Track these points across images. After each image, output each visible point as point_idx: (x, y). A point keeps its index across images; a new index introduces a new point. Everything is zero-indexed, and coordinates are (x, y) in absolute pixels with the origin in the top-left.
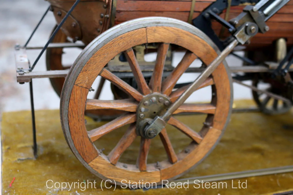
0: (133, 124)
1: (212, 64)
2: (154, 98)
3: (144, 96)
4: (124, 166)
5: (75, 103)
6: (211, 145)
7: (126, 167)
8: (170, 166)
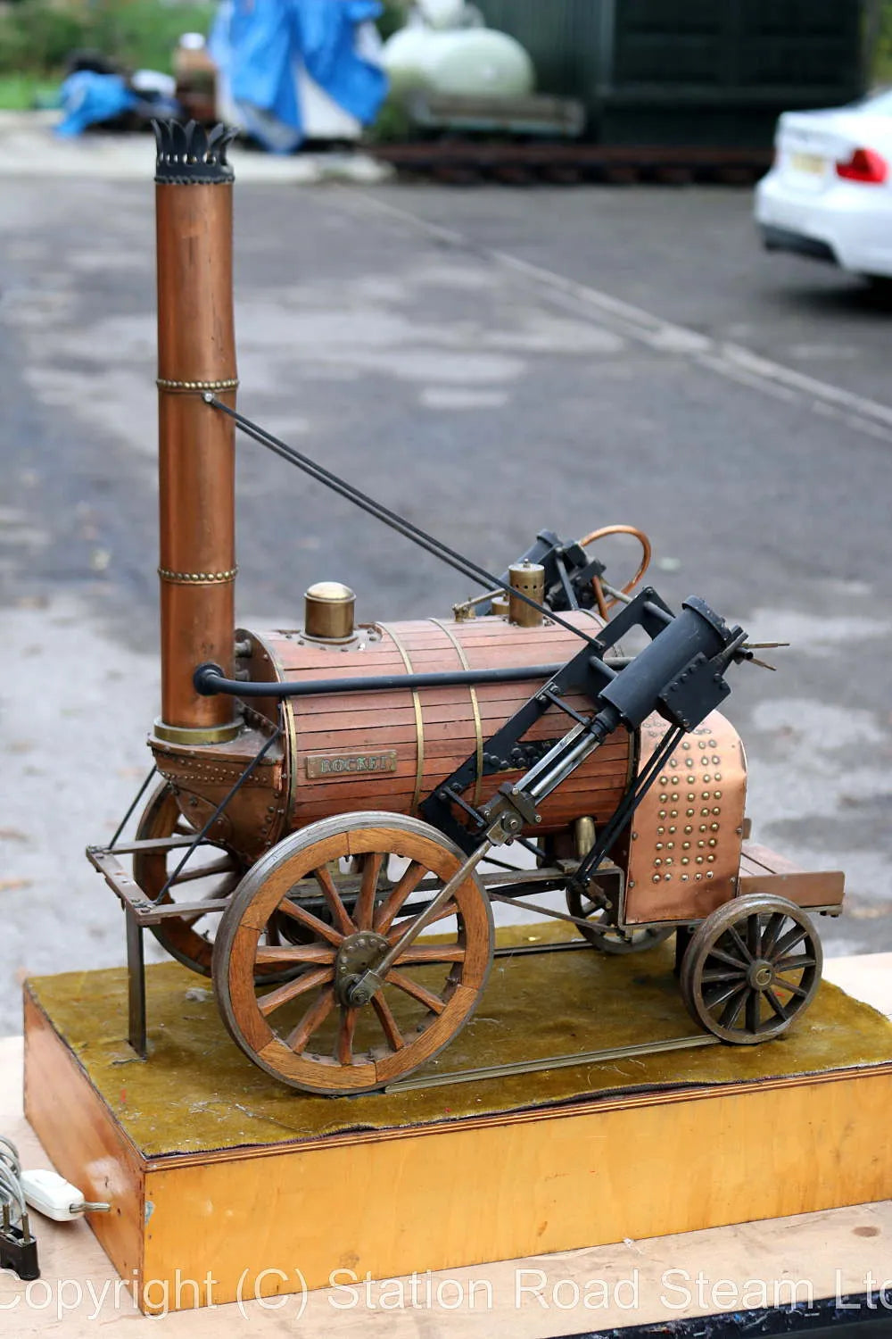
0: (327, 985)
1: (452, 881)
2: (362, 941)
3: (346, 938)
4: (314, 1058)
5: (239, 953)
6: (461, 1017)
7: (318, 1059)
8: (393, 1055)
